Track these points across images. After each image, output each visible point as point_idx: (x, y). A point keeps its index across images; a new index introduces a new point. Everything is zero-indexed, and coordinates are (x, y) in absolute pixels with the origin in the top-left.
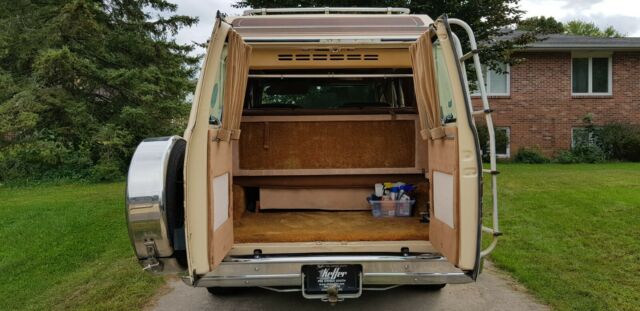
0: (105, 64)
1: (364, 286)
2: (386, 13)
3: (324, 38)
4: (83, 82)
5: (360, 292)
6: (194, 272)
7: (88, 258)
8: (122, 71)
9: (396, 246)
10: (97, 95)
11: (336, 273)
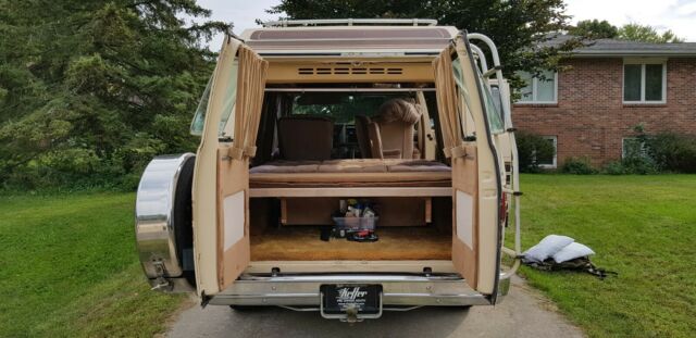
0: (137, 71)
1: (384, 306)
2: (411, 24)
3: (345, 51)
4: (117, 90)
5: (381, 313)
6: (203, 293)
7: (116, 269)
8: (155, 78)
9: (419, 266)
10: (130, 103)
11: (356, 293)
